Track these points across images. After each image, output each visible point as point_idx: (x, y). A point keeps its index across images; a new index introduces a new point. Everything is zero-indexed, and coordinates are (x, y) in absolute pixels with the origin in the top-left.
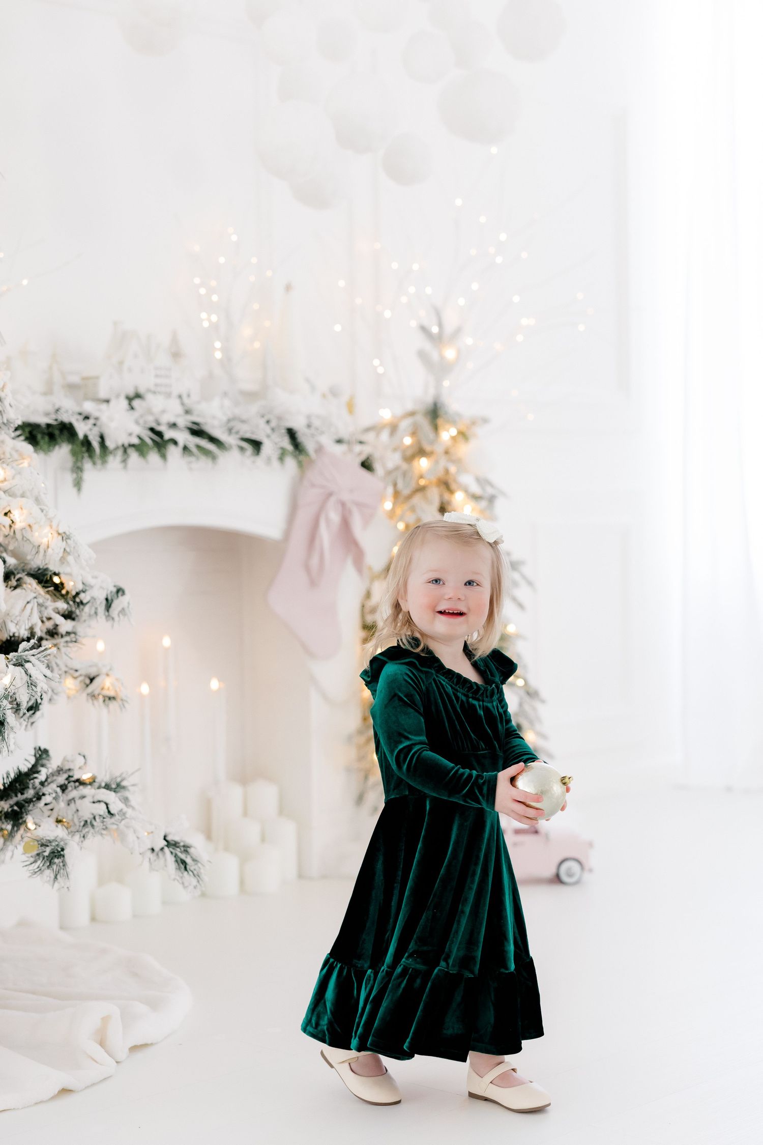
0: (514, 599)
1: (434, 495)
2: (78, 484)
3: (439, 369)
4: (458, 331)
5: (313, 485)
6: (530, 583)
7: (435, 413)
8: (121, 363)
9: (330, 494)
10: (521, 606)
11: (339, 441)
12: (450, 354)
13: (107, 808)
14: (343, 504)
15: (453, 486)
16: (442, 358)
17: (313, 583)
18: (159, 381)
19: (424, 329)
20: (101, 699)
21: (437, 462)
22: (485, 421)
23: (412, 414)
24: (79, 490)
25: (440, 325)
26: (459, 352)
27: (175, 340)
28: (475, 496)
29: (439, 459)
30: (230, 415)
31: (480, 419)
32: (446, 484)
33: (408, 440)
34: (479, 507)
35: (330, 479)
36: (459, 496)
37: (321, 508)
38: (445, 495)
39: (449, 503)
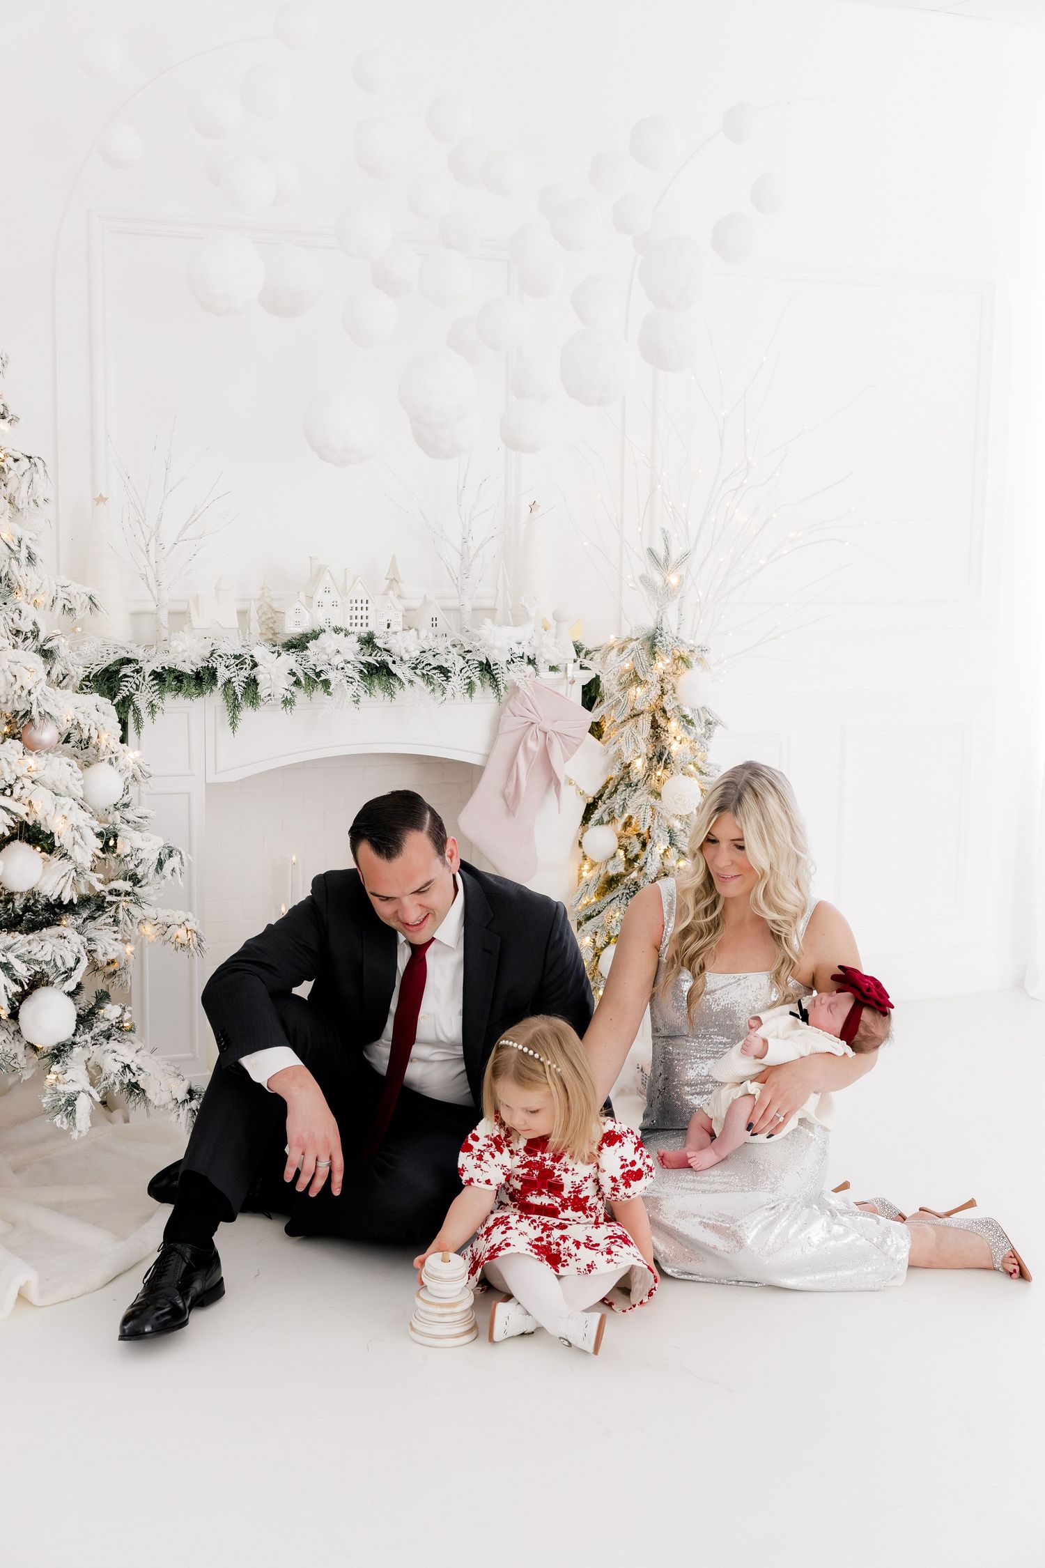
1: (645, 722)
2: (233, 723)
3: (665, 594)
4: (686, 557)
5: (514, 715)
7: (652, 643)
8: (310, 598)
9: (533, 724)
11: (552, 669)
12: (674, 580)
15: (669, 714)
16: (666, 583)
17: (510, 811)
18: (353, 613)
19: (651, 552)
21: (649, 691)
22: (704, 650)
23: (631, 640)
25: (667, 550)
26: (681, 578)
27: (393, 566)
28: (690, 722)
29: (652, 689)
30: (427, 648)
31: (698, 647)
32: (664, 711)
33: (627, 666)
34: (691, 738)
35: (532, 710)
36: (673, 726)
37: (521, 741)
38: (662, 722)
39: (664, 730)
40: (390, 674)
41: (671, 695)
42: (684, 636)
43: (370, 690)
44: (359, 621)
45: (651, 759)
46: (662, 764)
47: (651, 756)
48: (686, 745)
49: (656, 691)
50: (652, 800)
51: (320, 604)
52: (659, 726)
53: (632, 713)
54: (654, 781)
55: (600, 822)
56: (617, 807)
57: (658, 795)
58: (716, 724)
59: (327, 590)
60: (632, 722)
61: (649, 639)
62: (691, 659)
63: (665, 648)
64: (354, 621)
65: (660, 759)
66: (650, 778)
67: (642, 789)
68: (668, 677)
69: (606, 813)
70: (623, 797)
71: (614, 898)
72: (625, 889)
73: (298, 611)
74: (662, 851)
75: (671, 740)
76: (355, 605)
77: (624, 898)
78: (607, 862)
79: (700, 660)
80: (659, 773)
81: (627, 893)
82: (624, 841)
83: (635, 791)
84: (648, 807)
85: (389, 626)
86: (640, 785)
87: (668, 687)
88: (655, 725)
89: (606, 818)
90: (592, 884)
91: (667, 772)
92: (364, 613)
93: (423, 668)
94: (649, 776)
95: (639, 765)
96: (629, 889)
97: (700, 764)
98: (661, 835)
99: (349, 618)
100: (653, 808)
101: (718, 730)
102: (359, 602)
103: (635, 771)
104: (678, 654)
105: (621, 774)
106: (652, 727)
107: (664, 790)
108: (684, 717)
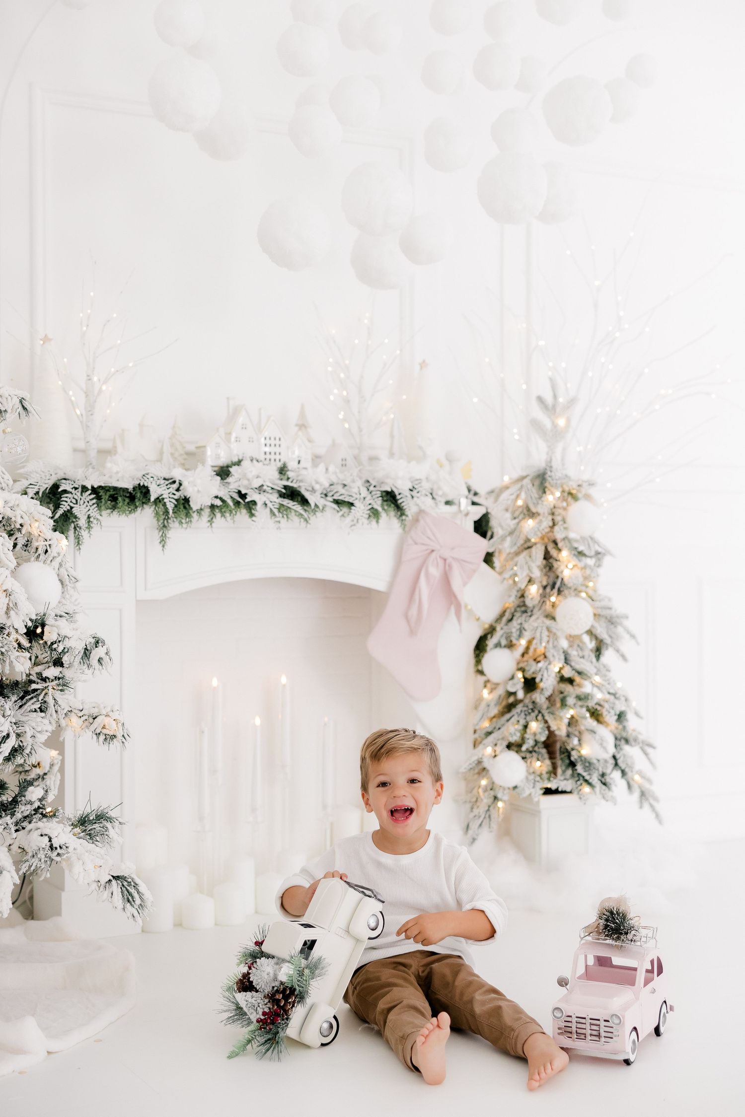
0: (618, 651)
1: (538, 553)
2: (163, 541)
3: (555, 436)
4: (572, 402)
5: (416, 543)
6: (633, 636)
7: (542, 479)
8: (228, 433)
9: (433, 551)
10: (623, 657)
11: (448, 503)
12: (561, 422)
13: (50, 841)
14: (445, 560)
15: (560, 545)
16: (555, 426)
17: (412, 632)
18: (267, 449)
19: (540, 399)
20: (102, 737)
21: (541, 522)
22: (591, 484)
23: (523, 478)
24: (163, 546)
25: (555, 397)
26: (568, 421)
28: (581, 554)
29: (544, 519)
30: (335, 480)
31: (586, 482)
32: (555, 543)
33: (520, 503)
34: (581, 565)
35: (432, 537)
36: (565, 554)
37: (423, 564)
38: (553, 552)
39: (556, 560)
40: (304, 502)
41: (562, 525)
42: (571, 472)
43: (287, 515)
44: (273, 457)
45: (545, 588)
46: (555, 590)
47: (545, 583)
48: (577, 572)
49: (547, 522)
50: (548, 622)
51: (238, 440)
52: (551, 557)
53: (526, 546)
54: (548, 606)
55: (498, 645)
56: (514, 630)
57: (554, 618)
58: (604, 554)
59: (244, 426)
60: (526, 553)
61: (539, 476)
62: (580, 495)
63: (555, 481)
64: (268, 456)
65: (553, 587)
66: (545, 603)
67: (537, 613)
68: (557, 511)
69: (505, 635)
70: (519, 621)
71: (513, 716)
72: (524, 706)
73: (218, 445)
74: (557, 670)
75: (562, 567)
76: (268, 442)
77: (523, 714)
78: (506, 683)
79: (588, 497)
80: (553, 599)
81: (525, 711)
82: (521, 665)
83: (530, 616)
84: (544, 628)
85: (299, 462)
86: (535, 611)
87: (558, 518)
88: (547, 556)
89: (504, 642)
90: (492, 704)
91: (560, 598)
92: (277, 450)
93: (333, 496)
94: (543, 602)
95: (534, 590)
96: (527, 707)
97: (591, 592)
98: (555, 654)
99: (263, 454)
100: (548, 629)
101: (607, 560)
102: (272, 439)
103: (530, 597)
104: (567, 489)
105: (517, 602)
106: (545, 558)
107: (559, 613)
108: (576, 548)
